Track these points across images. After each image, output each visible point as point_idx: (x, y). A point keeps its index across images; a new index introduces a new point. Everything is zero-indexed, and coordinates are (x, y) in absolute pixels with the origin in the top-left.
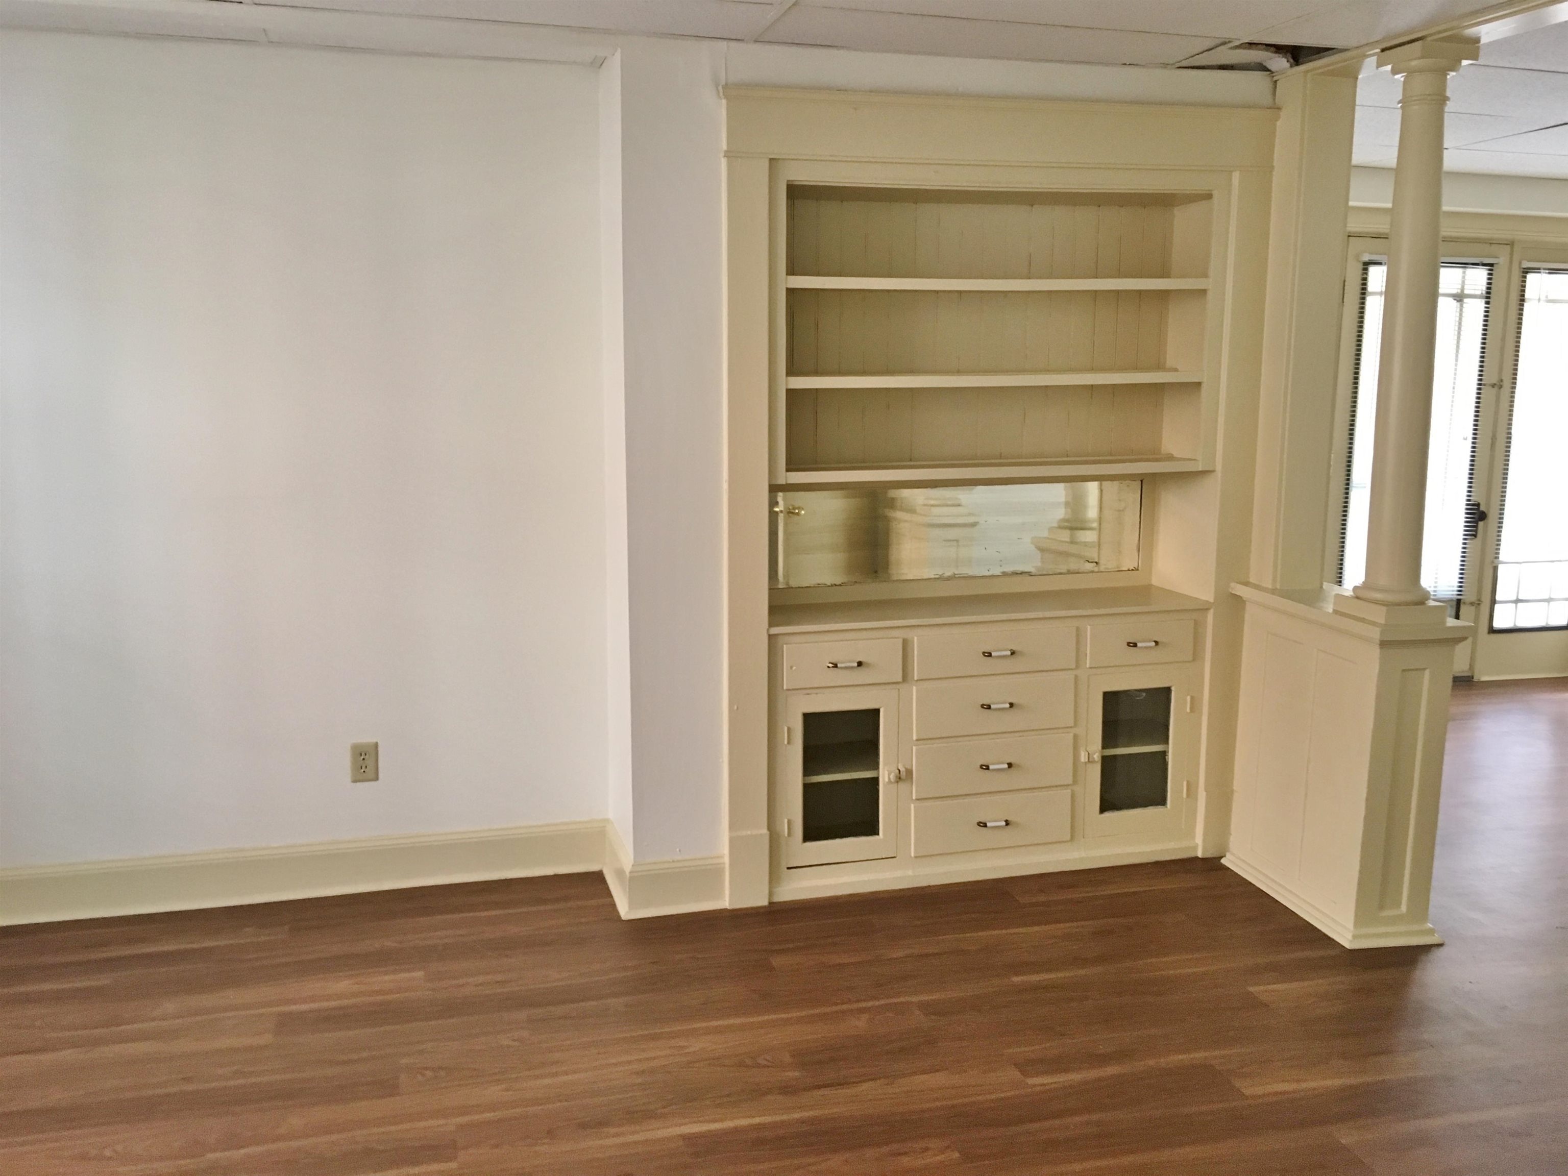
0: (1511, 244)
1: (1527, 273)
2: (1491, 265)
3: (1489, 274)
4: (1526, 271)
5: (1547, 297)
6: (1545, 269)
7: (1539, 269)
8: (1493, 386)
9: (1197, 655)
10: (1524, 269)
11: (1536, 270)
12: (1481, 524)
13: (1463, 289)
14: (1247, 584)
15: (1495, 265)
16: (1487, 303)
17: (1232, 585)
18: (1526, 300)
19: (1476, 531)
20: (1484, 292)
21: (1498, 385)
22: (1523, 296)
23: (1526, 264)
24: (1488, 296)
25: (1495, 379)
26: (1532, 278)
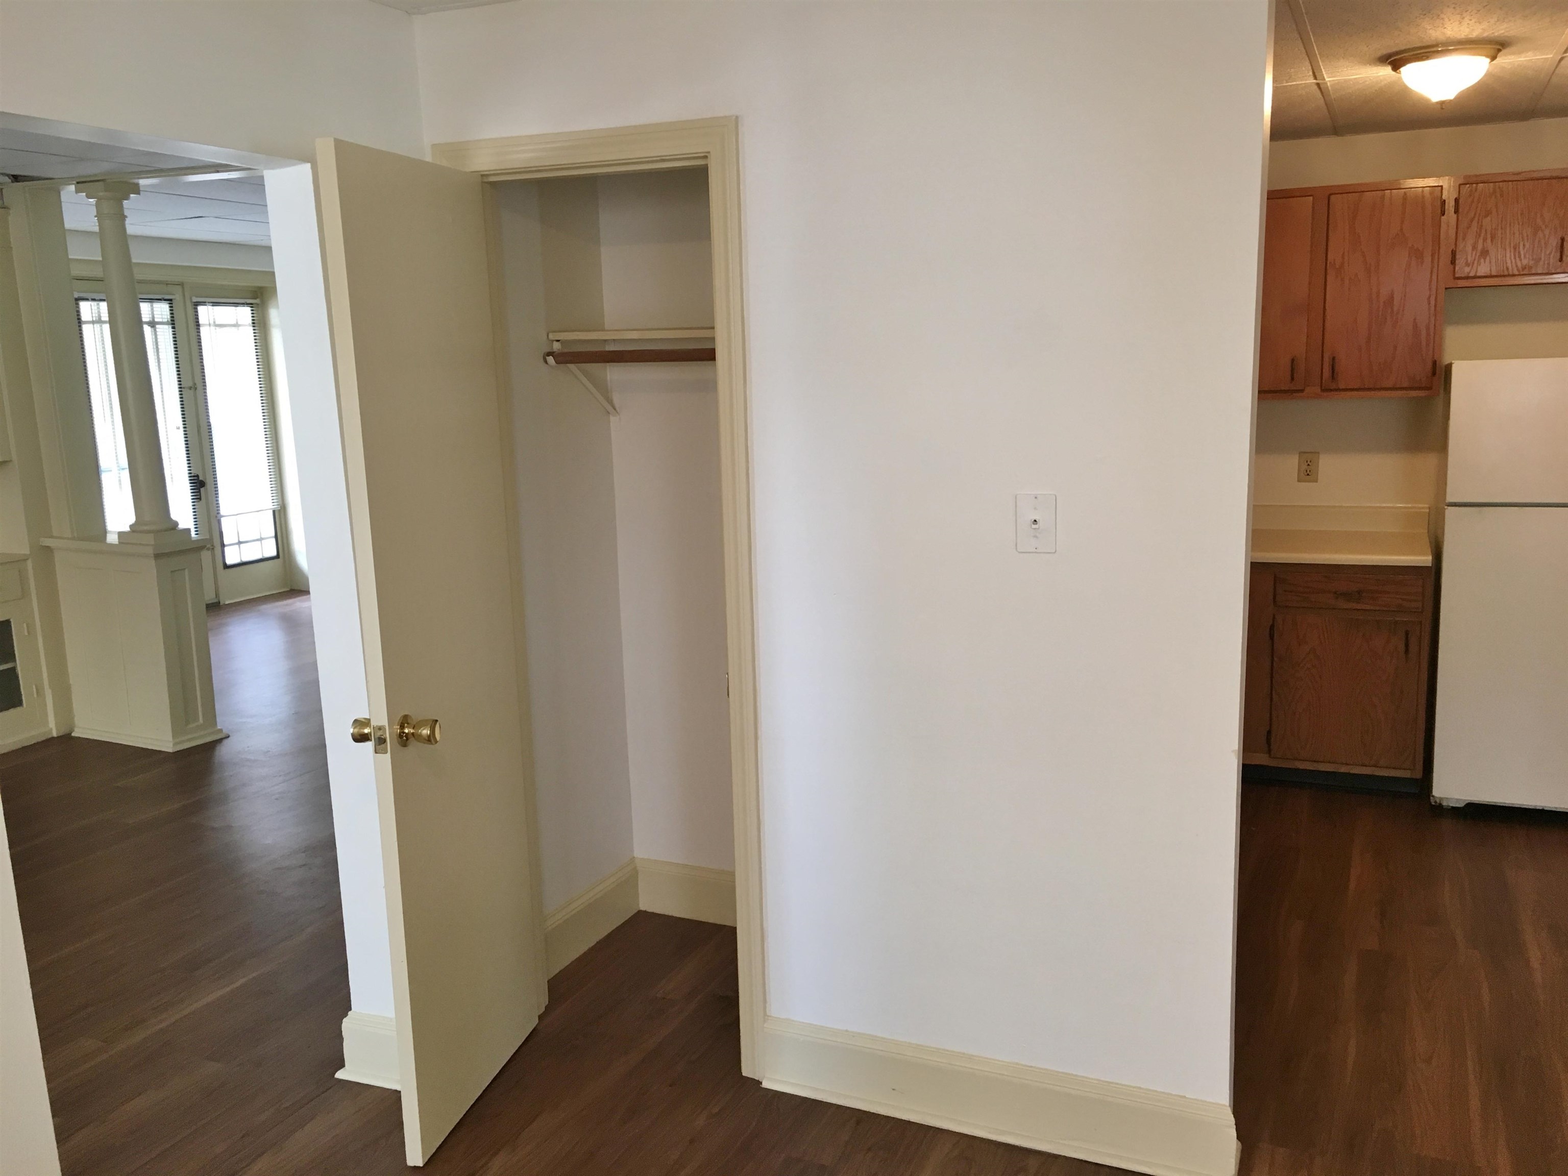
0: (182, 284)
1: (197, 305)
2: (171, 300)
3: (170, 307)
4: (197, 304)
5: (214, 322)
6: (209, 303)
7: (205, 302)
8: (190, 388)
9: (24, 594)
10: (194, 302)
11: (203, 303)
12: (202, 490)
13: (153, 317)
14: (52, 537)
15: (173, 300)
16: (173, 328)
17: (42, 539)
18: (201, 326)
19: (200, 495)
20: (169, 320)
21: (194, 388)
22: (198, 322)
23: (195, 299)
24: (173, 323)
25: (190, 384)
26: (201, 309)
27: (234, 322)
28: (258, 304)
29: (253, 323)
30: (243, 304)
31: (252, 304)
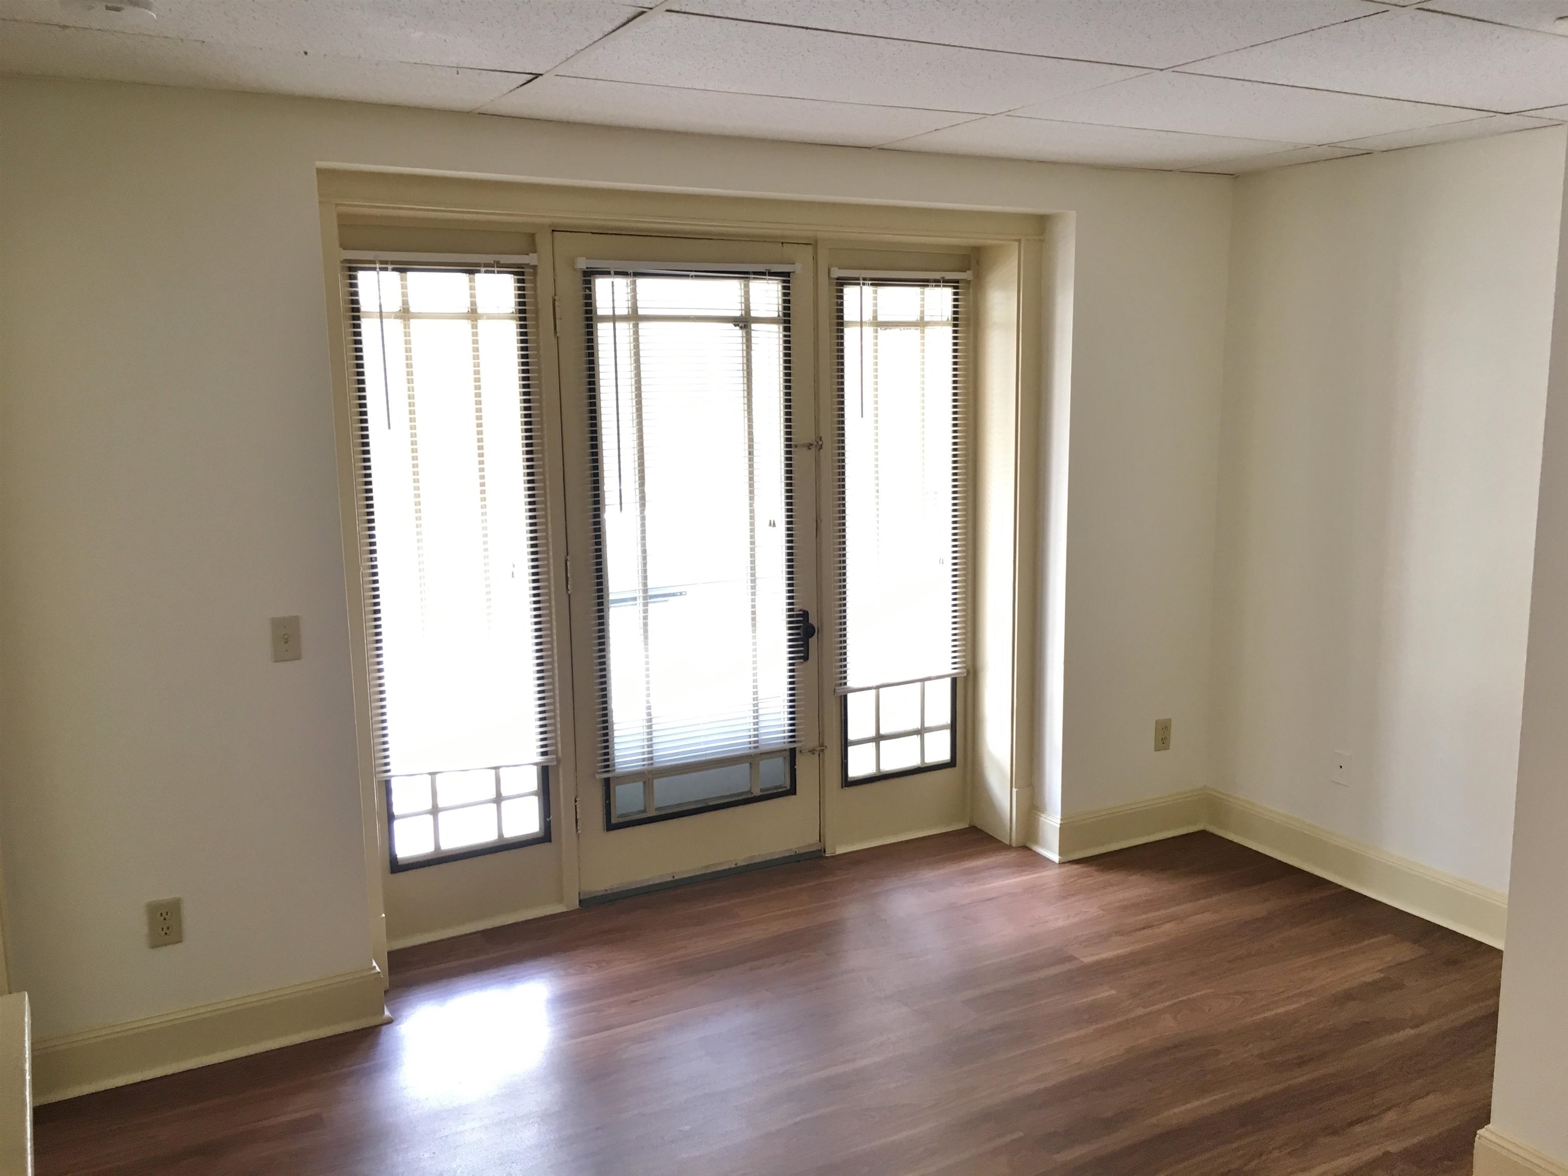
0: (813, 243)
1: (842, 285)
2: (788, 274)
3: (784, 288)
4: (842, 282)
5: (875, 318)
6: (867, 279)
7: (858, 279)
8: (809, 446)
10: (837, 279)
11: (851, 281)
12: (811, 640)
13: (747, 309)
15: (791, 274)
16: (787, 329)
18: (845, 324)
19: (808, 651)
20: (781, 314)
21: (816, 445)
22: (842, 317)
23: (837, 273)
24: (786, 319)
25: (811, 438)
26: (851, 293)
27: (914, 317)
28: (968, 282)
29: (955, 319)
30: (937, 282)
31: (957, 281)
